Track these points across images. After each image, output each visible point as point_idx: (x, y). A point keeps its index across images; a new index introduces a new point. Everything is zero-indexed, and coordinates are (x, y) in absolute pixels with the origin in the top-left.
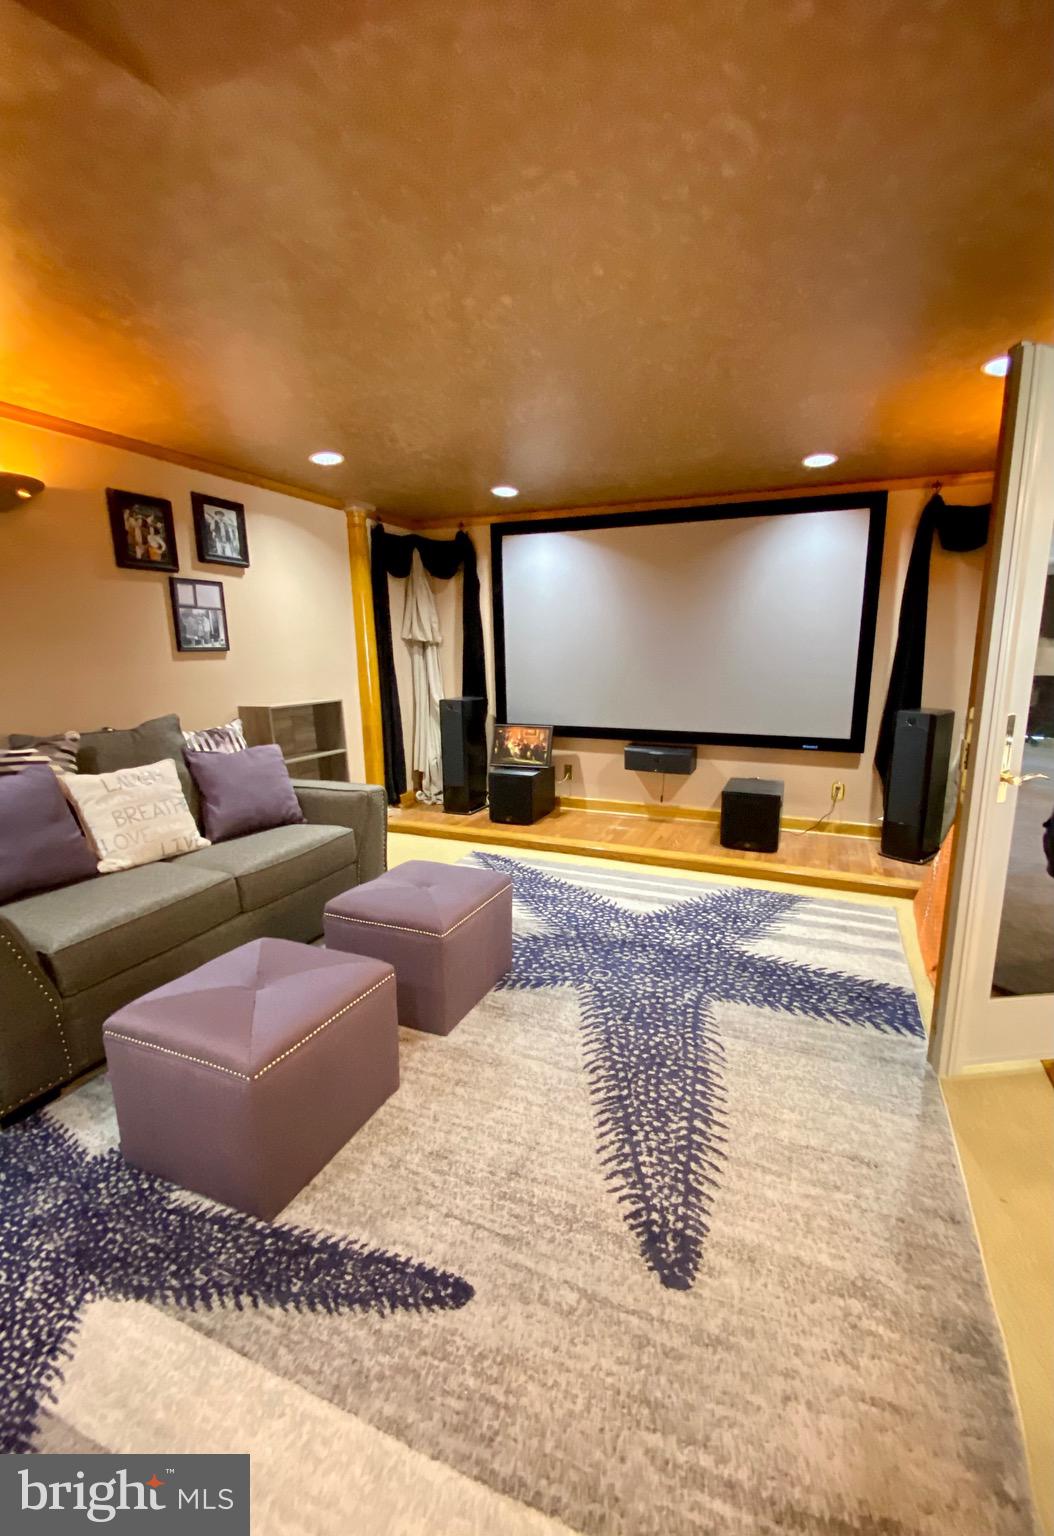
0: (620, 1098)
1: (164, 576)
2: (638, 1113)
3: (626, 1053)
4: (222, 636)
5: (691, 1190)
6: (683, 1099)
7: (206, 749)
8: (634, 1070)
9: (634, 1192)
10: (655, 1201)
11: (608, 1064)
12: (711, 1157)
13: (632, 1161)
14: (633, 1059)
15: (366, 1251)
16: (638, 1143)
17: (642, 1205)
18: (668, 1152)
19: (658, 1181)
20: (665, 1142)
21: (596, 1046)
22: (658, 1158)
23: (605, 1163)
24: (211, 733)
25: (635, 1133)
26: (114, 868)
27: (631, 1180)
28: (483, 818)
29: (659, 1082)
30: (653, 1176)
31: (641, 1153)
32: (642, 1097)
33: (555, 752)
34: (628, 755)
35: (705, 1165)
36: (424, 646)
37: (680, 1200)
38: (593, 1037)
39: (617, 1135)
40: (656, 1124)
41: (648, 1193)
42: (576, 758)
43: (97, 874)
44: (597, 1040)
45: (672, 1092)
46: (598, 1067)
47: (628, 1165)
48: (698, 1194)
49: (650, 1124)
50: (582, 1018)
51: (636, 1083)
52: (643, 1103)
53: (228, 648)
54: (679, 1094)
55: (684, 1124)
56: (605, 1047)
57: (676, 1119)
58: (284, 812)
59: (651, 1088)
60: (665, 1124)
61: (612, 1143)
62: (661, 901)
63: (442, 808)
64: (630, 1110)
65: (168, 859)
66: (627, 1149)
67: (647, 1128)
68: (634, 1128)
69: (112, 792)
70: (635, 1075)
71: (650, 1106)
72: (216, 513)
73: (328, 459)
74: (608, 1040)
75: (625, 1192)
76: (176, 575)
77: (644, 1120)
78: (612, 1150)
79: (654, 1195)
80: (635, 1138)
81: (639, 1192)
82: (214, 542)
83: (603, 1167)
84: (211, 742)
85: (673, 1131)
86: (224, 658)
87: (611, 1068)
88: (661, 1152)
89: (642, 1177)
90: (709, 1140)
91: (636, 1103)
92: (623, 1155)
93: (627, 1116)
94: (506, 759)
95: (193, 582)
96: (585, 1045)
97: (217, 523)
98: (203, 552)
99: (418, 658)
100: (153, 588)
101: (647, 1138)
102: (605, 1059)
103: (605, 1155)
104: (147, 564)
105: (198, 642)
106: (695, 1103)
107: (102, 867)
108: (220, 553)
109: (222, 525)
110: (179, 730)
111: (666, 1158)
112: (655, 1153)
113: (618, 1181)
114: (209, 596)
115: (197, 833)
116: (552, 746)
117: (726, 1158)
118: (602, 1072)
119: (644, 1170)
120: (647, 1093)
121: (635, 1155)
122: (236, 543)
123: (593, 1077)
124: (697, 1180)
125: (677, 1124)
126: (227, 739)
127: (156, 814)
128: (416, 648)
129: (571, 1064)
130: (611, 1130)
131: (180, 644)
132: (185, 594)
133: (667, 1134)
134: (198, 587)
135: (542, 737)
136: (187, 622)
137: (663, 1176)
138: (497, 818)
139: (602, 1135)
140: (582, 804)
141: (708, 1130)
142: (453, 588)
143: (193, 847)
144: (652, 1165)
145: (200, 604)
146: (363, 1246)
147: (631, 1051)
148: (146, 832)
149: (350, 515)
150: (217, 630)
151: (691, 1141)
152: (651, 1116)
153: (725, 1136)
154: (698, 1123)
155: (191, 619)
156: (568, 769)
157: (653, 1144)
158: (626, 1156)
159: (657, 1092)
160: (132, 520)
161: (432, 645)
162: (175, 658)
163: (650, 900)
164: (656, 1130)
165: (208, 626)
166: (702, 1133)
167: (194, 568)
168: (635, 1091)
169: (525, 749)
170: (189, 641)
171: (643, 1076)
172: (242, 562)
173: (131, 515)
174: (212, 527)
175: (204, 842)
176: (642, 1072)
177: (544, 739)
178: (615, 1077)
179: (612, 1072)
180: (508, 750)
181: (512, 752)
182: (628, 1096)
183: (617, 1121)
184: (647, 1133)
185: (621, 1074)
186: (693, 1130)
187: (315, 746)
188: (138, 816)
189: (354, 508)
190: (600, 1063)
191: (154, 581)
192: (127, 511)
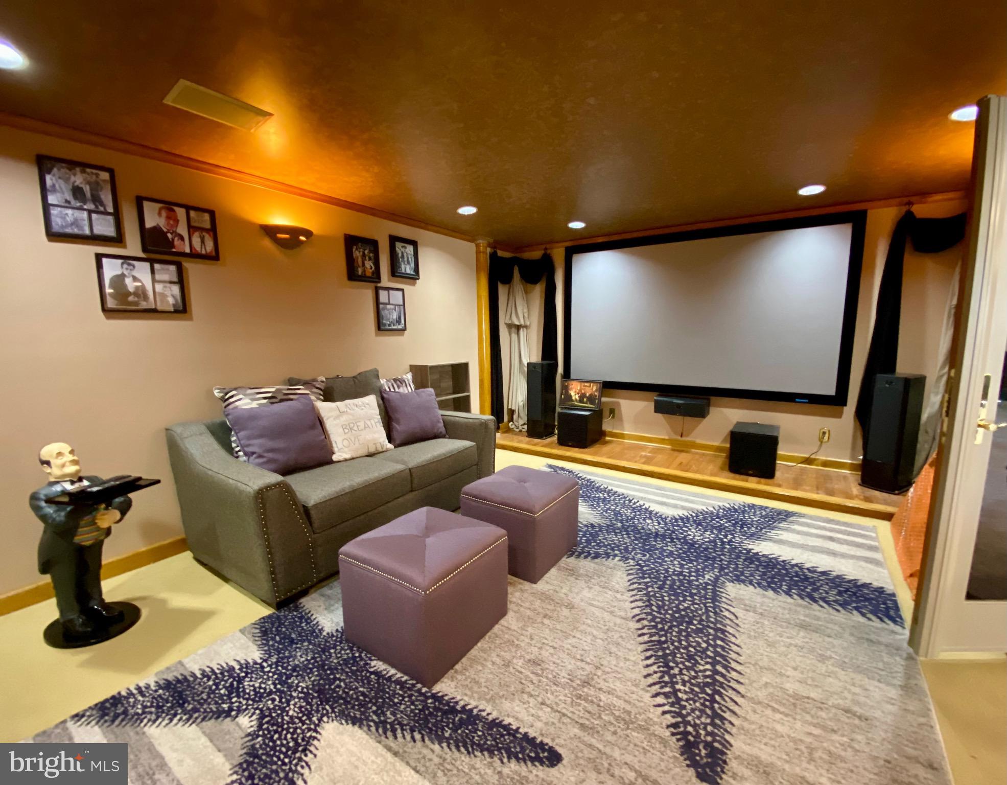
0: (659, 642)
1: (373, 285)
2: (674, 654)
3: (663, 612)
4: (403, 322)
5: (715, 715)
6: (707, 649)
7: (392, 390)
8: (669, 624)
9: (673, 709)
10: (689, 718)
11: (650, 617)
12: (731, 693)
13: (670, 687)
14: (668, 616)
15: (490, 718)
16: (675, 676)
17: (679, 719)
18: (698, 685)
19: (690, 704)
20: (695, 678)
21: (640, 604)
22: (690, 689)
23: (650, 686)
24: (395, 380)
25: (672, 668)
26: (341, 458)
27: (670, 701)
28: (552, 443)
29: (688, 635)
30: (687, 700)
31: (677, 683)
32: (676, 644)
33: (604, 399)
34: (656, 402)
35: (727, 699)
36: (518, 328)
37: (708, 721)
38: (638, 597)
39: (659, 667)
40: (687, 664)
41: (684, 712)
42: (618, 404)
43: (331, 462)
44: (640, 600)
45: (699, 644)
46: (643, 619)
47: (667, 689)
48: (723, 719)
49: (683, 663)
50: (629, 583)
51: (671, 633)
52: (677, 648)
53: (405, 329)
54: (704, 645)
55: (708, 667)
56: (646, 606)
57: (703, 663)
58: (436, 431)
59: (683, 638)
60: (694, 665)
61: (655, 672)
62: (683, 508)
63: (526, 434)
64: (668, 651)
65: (370, 455)
66: (666, 678)
67: (681, 666)
68: (671, 664)
69: (342, 413)
70: (670, 628)
71: (682, 650)
72: (402, 247)
73: (468, 210)
74: (649, 601)
75: (667, 708)
76: (379, 285)
77: (679, 660)
78: (656, 678)
79: (689, 714)
80: (672, 672)
81: (677, 710)
82: (400, 265)
83: (649, 689)
84: (395, 386)
85: (700, 671)
86: (403, 335)
87: (653, 620)
88: (692, 684)
89: (679, 700)
90: (729, 682)
91: (672, 648)
92: (664, 682)
93: (665, 656)
94: (570, 403)
95: (388, 289)
96: (632, 602)
97: (402, 253)
98: (395, 272)
99: (514, 336)
100: (367, 293)
101: (681, 673)
102: (647, 614)
103: (650, 680)
105: (389, 325)
106: (717, 654)
107: (335, 458)
108: (403, 271)
109: (405, 254)
110: (377, 377)
111: (696, 689)
112: (688, 685)
113: (660, 700)
114: (396, 297)
115: (387, 441)
116: (601, 395)
117: (743, 696)
118: (645, 623)
119: (680, 695)
120: (680, 641)
121: (673, 684)
122: (413, 265)
123: (639, 625)
124: (720, 708)
125: (704, 666)
126: (404, 384)
127: (365, 427)
128: (514, 330)
129: (623, 614)
130: (654, 664)
131: (380, 327)
132: (383, 296)
133: (696, 672)
134: (391, 292)
135: (594, 389)
136: (384, 313)
137: (695, 702)
138: (562, 442)
139: (647, 666)
140: (622, 436)
141: (728, 674)
142: (538, 291)
143: (384, 449)
144: (686, 692)
145: (391, 302)
146: (488, 714)
147: (666, 611)
148: (360, 438)
149: (478, 246)
150: (400, 318)
151: (715, 680)
152: (683, 658)
153: (742, 680)
154: (719, 668)
155: (386, 312)
156: (612, 411)
157: (686, 678)
158: (666, 684)
159: (687, 641)
160: (357, 252)
161: (523, 327)
162: (377, 335)
163: (675, 506)
164: (688, 668)
165: (395, 316)
166: (723, 676)
167: (389, 280)
168: (671, 639)
169: (582, 396)
170: (385, 325)
171: (676, 629)
172: (414, 277)
173: (357, 249)
174: (400, 255)
175: (390, 446)
176: (675, 626)
177: (596, 390)
178: (655, 627)
179: (653, 624)
180: (571, 396)
181: (574, 398)
182: (666, 642)
183: (658, 657)
184: (681, 670)
185: (660, 626)
186: (716, 672)
187: (451, 391)
188: (355, 428)
189: (480, 241)
190: (643, 616)
191: (367, 288)
192: (355, 247)
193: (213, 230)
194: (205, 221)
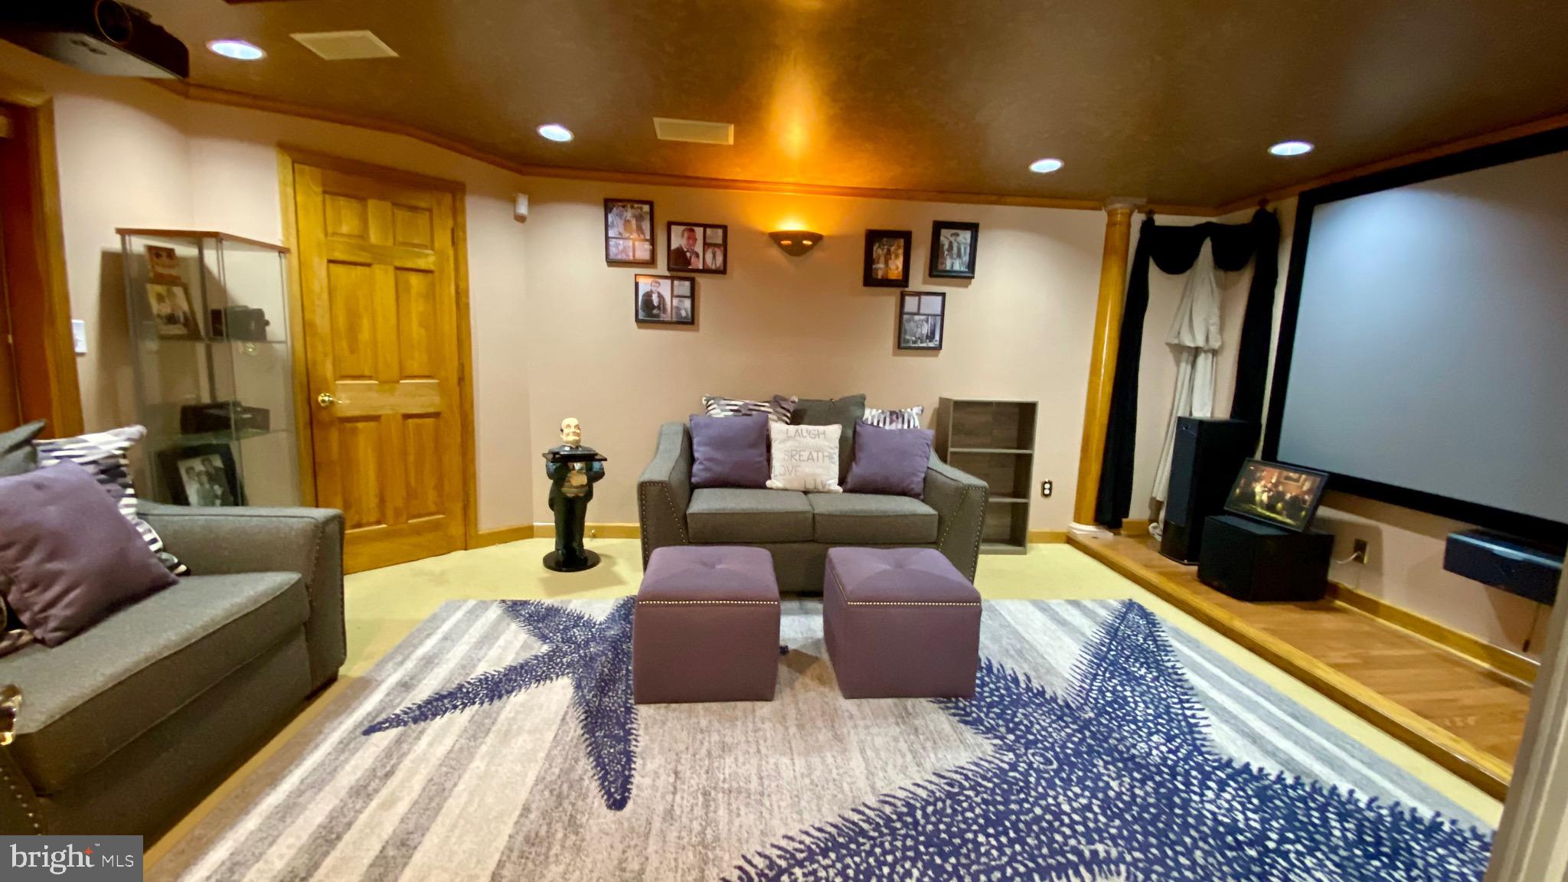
1: (897, 291)
4: (937, 337)
7: (881, 425)
24: (892, 413)
26: (774, 486)
33: (1324, 512)
34: (1453, 547)
36: (1196, 352)
42: (1378, 533)
43: (763, 487)
53: (940, 347)
65: (806, 492)
69: (789, 438)
72: (952, 235)
76: (907, 289)
82: (945, 259)
84: (888, 420)
86: (936, 355)
94: (1247, 507)
95: (919, 294)
97: (951, 244)
98: (935, 271)
99: (1185, 367)
100: (888, 300)
104: (886, 283)
105: (915, 342)
107: (769, 483)
108: (948, 268)
109: (955, 245)
110: (862, 406)
114: (932, 305)
115: (836, 481)
116: (1320, 500)
122: (966, 259)
126: (900, 420)
127: (809, 459)
128: (1185, 356)
131: (901, 345)
132: (911, 304)
134: (924, 298)
135: (1306, 487)
136: (909, 326)
142: (1243, 283)
143: (825, 490)
145: (922, 311)
148: (798, 469)
149: (1111, 214)
150: (933, 333)
155: (912, 324)
156: (1360, 547)
160: (880, 251)
161: (1206, 352)
162: (894, 354)
165: (925, 329)
167: (925, 282)
169: (1276, 497)
170: (908, 341)
172: (967, 275)
173: (879, 247)
174: (946, 247)
175: (840, 489)
177: (1308, 492)
180: (1253, 494)
181: (1257, 498)
188: (797, 457)
189: (1118, 205)
191: (889, 294)
192: (877, 244)
193: (724, 245)
194: (716, 236)
